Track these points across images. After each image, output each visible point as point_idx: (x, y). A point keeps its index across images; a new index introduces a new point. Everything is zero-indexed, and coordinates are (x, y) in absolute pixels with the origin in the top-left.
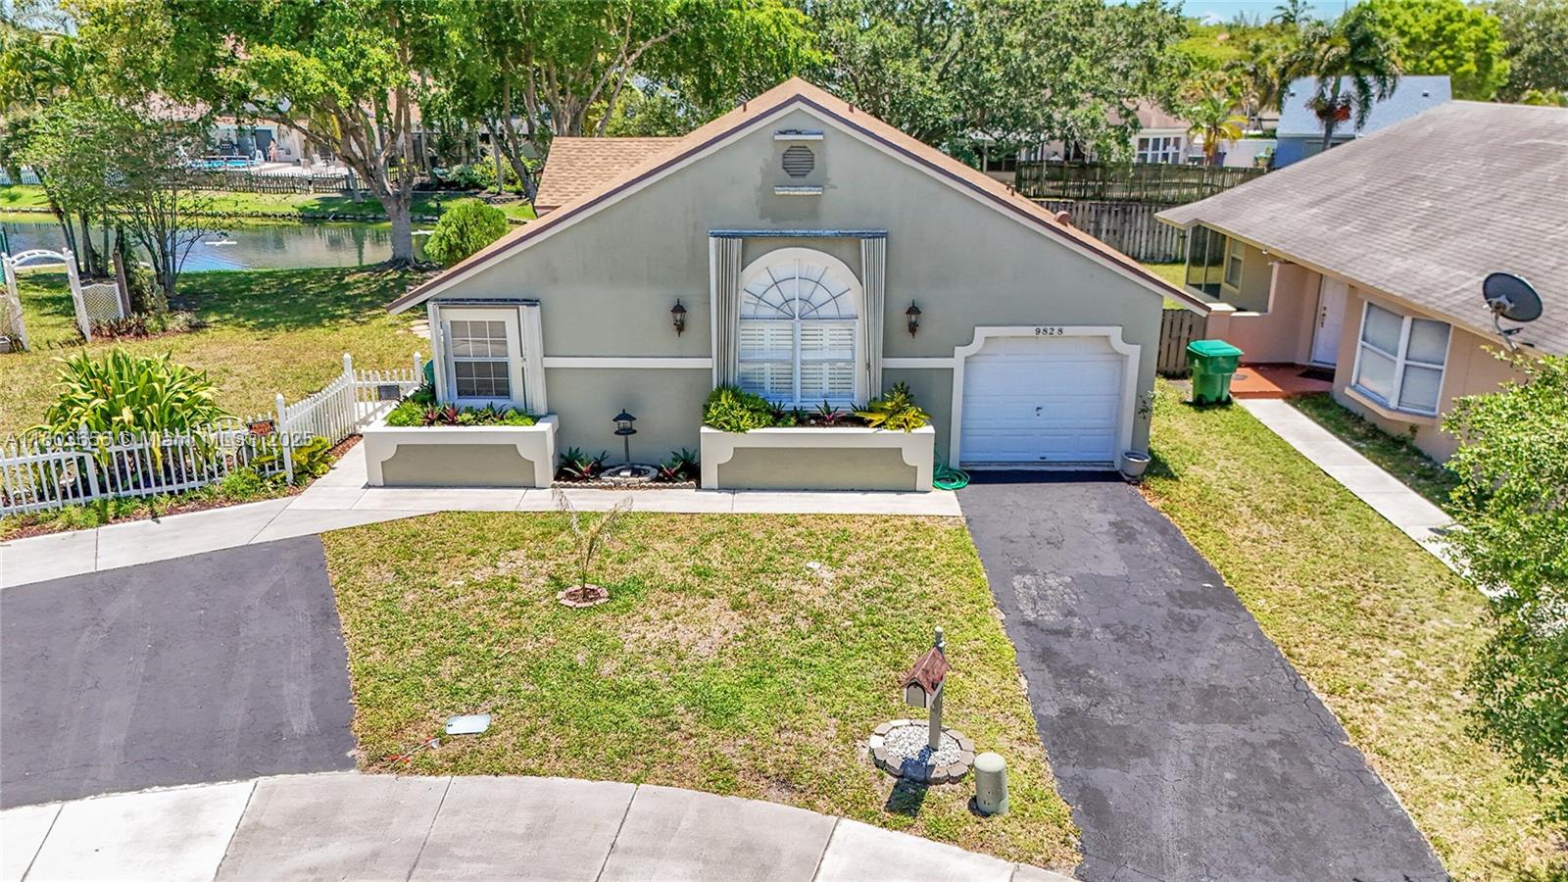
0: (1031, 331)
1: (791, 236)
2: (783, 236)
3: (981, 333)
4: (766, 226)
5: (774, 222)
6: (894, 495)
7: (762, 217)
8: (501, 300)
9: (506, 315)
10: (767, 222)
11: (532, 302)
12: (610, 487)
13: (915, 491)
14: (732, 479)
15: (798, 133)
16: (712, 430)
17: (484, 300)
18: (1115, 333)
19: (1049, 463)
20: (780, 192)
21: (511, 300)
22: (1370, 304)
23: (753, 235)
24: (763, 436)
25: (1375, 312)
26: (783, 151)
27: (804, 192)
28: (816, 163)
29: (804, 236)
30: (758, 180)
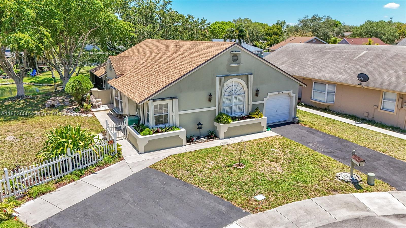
0: (277, 93)
1: (234, 76)
2: (232, 76)
3: (269, 94)
4: (228, 74)
5: (230, 73)
6: (260, 133)
7: (227, 72)
8: (168, 98)
9: (169, 102)
10: (228, 73)
11: (176, 98)
12: (200, 142)
13: (263, 132)
14: (227, 136)
15: (235, 51)
16: (222, 124)
17: (164, 98)
18: (291, 92)
19: (279, 122)
20: (232, 65)
21: (170, 98)
22: (315, 82)
23: (226, 76)
24: (233, 124)
25: (316, 84)
26: (232, 56)
27: (236, 65)
28: (238, 59)
29: (236, 75)
30: (227, 63)
